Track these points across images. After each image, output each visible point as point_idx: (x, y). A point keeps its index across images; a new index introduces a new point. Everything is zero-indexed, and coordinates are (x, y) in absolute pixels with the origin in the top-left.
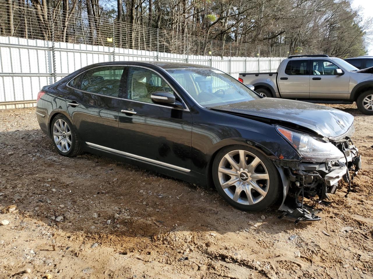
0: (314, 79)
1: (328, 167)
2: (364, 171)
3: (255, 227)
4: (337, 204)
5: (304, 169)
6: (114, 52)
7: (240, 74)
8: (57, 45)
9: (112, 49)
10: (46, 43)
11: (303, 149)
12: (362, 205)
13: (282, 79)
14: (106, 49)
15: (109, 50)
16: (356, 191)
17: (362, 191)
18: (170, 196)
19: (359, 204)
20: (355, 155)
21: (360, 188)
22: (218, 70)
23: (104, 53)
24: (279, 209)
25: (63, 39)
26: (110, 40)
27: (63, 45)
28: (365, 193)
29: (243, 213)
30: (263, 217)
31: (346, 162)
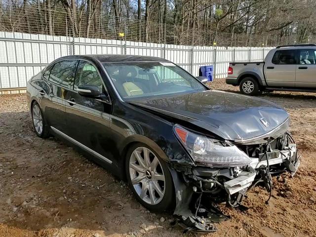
0: (300, 68)
1: (234, 172)
2: (312, 172)
3: (145, 231)
4: (255, 211)
5: (198, 174)
6: (125, 45)
7: (230, 63)
8: (76, 40)
9: (124, 42)
10: (68, 38)
11: (198, 152)
12: (281, 215)
13: (268, 68)
14: (119, 42)
15: (121, 43)
16: (286, 197)
17: (292, 196)
18: (93, 186)
19: (279, 213)
20: (285, 156)
21: (292, 192)
22: (171, 62)
23: (117, 46)
24: (175, 213)
25: (86, 35)
26: (122, 35)
27: (82, 40)
28: (294, 200)
29: (146, 212)
30: (162, 219)
31: (267, 165)
